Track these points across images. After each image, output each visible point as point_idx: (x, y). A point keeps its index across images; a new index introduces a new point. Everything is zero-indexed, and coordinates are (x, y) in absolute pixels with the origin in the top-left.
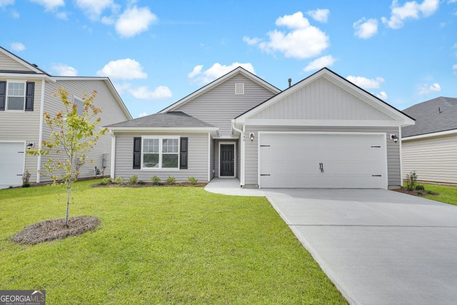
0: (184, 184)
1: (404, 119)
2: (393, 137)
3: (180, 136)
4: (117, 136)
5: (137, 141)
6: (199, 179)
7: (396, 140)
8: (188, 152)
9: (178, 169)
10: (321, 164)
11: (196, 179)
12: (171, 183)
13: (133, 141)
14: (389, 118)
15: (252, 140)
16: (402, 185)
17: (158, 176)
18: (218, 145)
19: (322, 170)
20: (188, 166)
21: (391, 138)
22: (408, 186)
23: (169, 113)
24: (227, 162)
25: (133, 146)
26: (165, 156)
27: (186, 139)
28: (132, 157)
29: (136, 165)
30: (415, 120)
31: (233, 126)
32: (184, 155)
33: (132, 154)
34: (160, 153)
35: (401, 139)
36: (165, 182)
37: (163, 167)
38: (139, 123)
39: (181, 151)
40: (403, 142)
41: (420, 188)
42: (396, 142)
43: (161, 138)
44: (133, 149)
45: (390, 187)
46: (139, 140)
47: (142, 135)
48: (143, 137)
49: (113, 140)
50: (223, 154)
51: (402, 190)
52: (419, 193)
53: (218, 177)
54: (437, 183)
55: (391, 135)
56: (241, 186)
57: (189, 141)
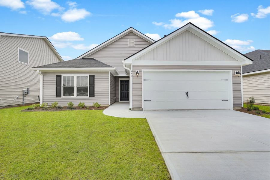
0: (90, 108)
1: (245, 60)
2: (237, 73)
3: (89, 74)
4: (44, 74)
5: (59, 78)
6: (102, 104)
7: (239, 75)
8: (95, 85)
9: (88, 97)
10: (187, 93)
11: (99, 104)
12: (82, 107)
13: (55, 78)
14: (235, 59)
15: (137, 76)
16: (242, 106)
17: (72, 102)
18: (118, 80)
19: (187, 97)
20: (95, 94)
21: (235, 74)
22: (248, 107)
23: (83, 58)
24: (124, 91)
25: (55, 82)
26: (78, 88)
27: (93, 76)
28: (55, 89)
29: (58, 95)
30: (252, 60)
31: (124, 66)
32: (92, 87)
33: (55, 87)
34: (75, 86)
35: (242, 75)
36: (77, 106)
37: (77, 95)
38: (59, 65)
39: (90, 84)
40: (244, 76)
41: (256, 109)
42: (239, 76)
43: (75, 76)
44: (55, 83)
45: (234, 108)
46: (60, 77)
47: (62, 73)
48: (63, 75)
49: (41, 77)
50: (122, 86)
51: (242, 110)
52: (258, 113)
53: (118, 101)
54: (261, 104)
55: (235, 72)
56: (130, 109)
57: (95, 78)
